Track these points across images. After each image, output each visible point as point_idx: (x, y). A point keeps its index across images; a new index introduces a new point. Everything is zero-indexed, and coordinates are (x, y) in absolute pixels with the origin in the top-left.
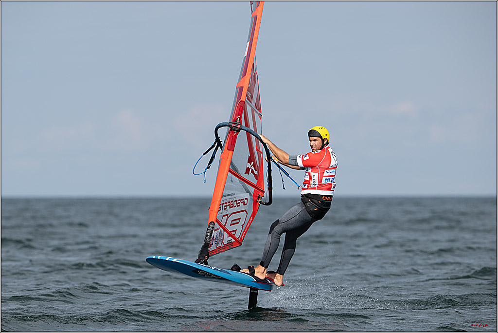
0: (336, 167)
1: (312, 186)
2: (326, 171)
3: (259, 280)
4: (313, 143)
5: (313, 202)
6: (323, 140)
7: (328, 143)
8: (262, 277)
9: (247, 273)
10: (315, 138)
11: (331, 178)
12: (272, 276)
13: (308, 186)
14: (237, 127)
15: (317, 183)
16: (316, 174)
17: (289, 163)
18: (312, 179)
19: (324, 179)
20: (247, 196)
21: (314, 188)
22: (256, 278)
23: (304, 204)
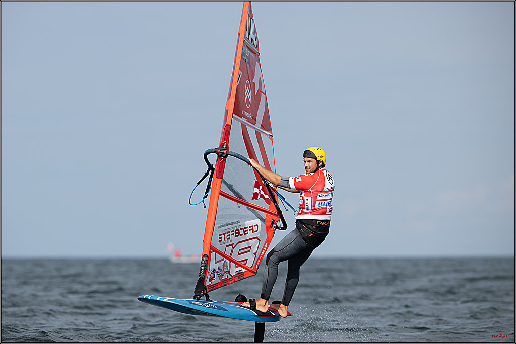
0: (333, 190)
1: (305, 211)
2: (319, 194)
3: (260, 314)
4: (307, 164)
5: (307, 227)
6: (318, 162)
7: (323, 166)
8: (264, 310)
9: (248, 308)
10: (309, 159)
11: (325, 201)
12: (277, 307)
13: (302, 211)
14: (223, 153)
15: (310, 207)
16: (309, 198)
17: (281, 185)
18: (306, 203)
19: (317, 203)
20: (258, 222)
21: (308, 213)
22: (258, 312)
23: (299, 230)
